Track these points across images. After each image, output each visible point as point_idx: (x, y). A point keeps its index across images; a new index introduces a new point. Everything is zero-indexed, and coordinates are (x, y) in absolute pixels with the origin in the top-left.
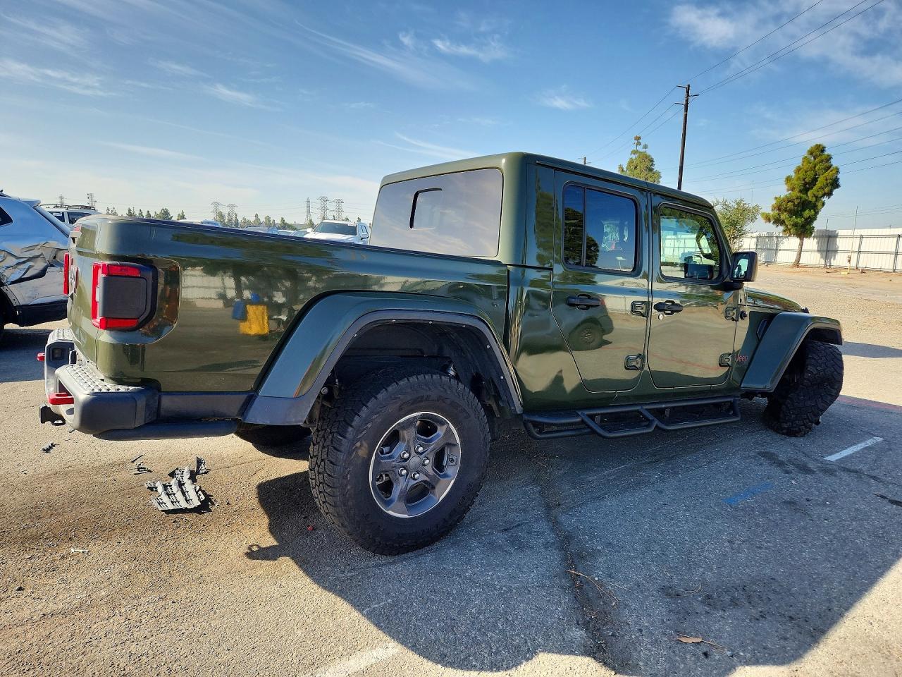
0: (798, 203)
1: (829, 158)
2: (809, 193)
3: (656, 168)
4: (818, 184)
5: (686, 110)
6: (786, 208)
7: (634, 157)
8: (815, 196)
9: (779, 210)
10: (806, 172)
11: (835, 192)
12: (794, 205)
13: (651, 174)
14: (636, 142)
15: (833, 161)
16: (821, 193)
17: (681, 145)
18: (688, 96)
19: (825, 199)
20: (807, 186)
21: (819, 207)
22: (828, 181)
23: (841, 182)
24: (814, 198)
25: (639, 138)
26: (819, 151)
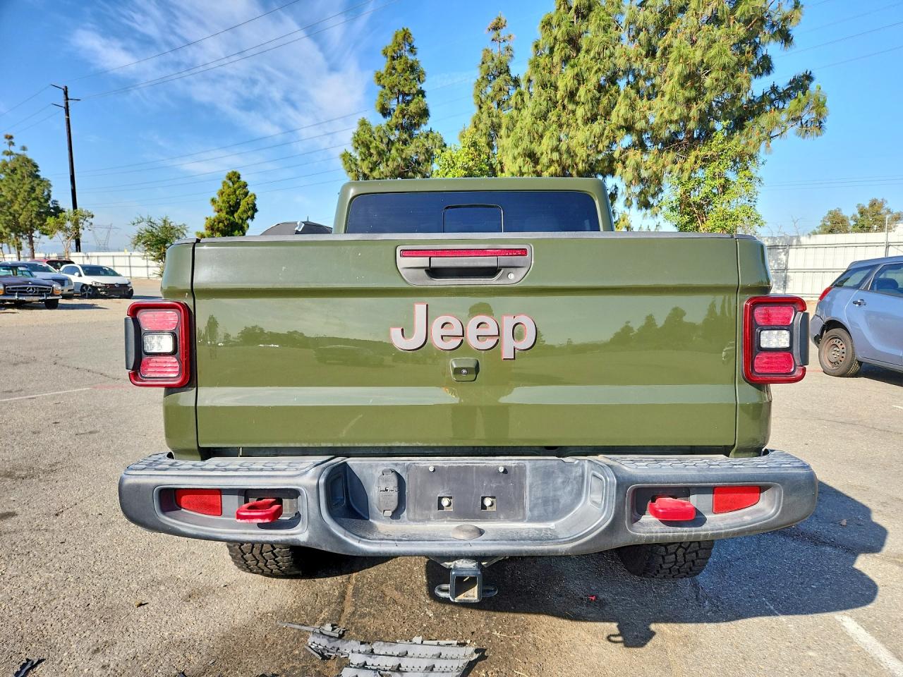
0: (228, 224)
1: (245, 185)
2: (236, 215)
3: (43, 174)
4: (242, 208)
5: (67, 114)
6: (219, 228)
7: (7, 158)
8: (240, 218)
9: (212, 229)
10: (229, 195)
11: (256, 215)
12: (225, 226)
13: (37, 182)
14: (7, 141)
15: (249, 188)
16: (245, 216)
17: (67, 152)
18: (67, 99)
19: (249, 221)
20: (233, 209)
21: (246, 228)
22: (250, 206)
23: (258, 207)
24: (241, 221)
25: (11, 137)
26: (234, 177)
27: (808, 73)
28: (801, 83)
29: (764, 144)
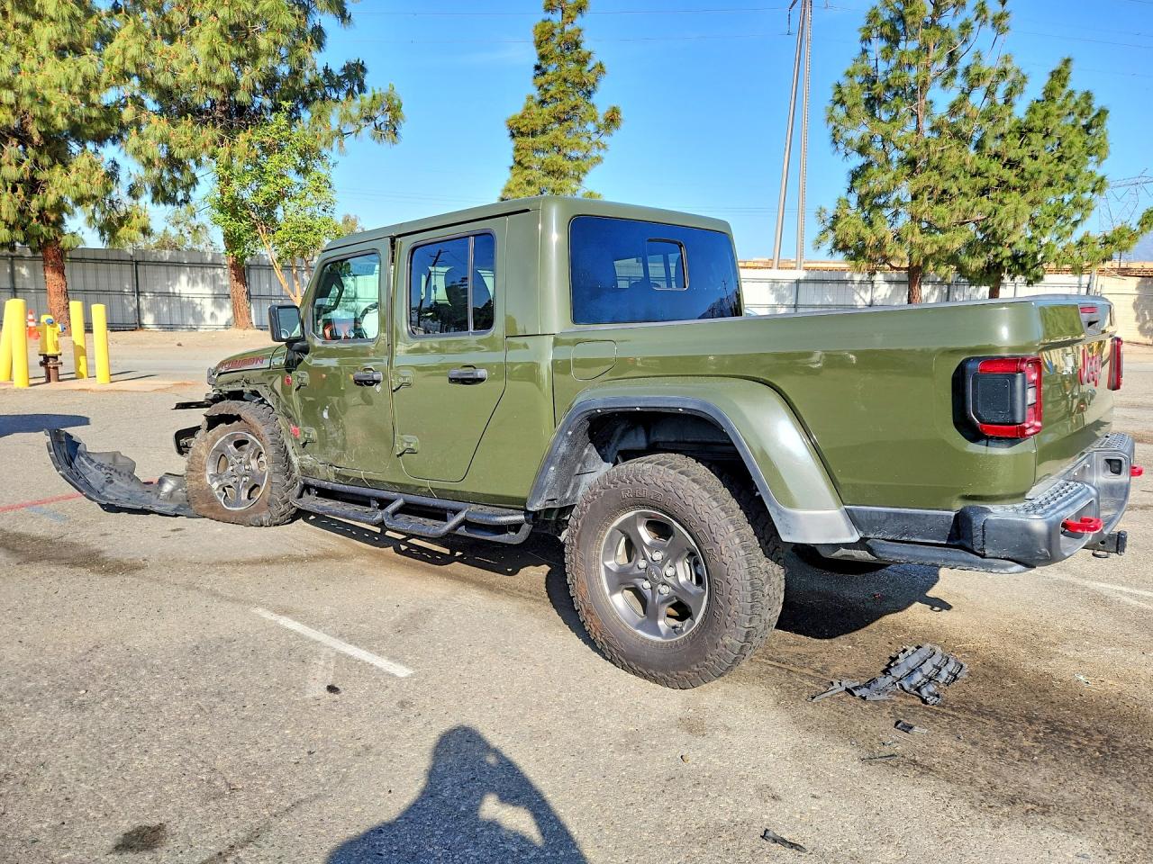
27: (360, 62)
28: (355, 73)
29: (336, 140)
